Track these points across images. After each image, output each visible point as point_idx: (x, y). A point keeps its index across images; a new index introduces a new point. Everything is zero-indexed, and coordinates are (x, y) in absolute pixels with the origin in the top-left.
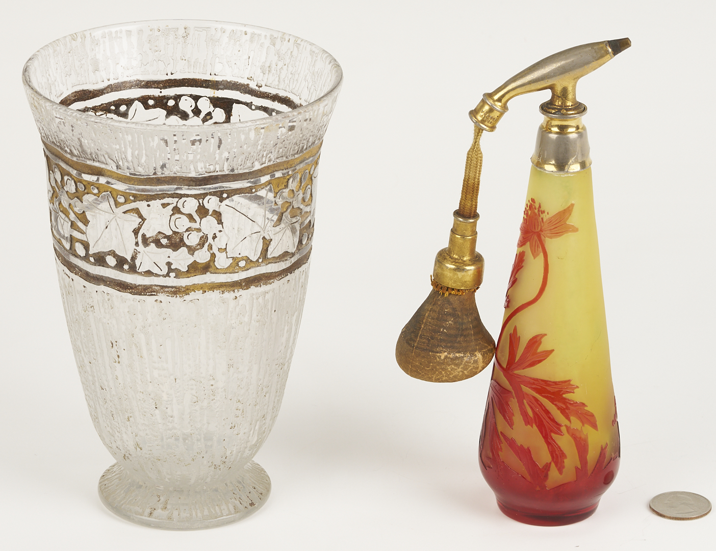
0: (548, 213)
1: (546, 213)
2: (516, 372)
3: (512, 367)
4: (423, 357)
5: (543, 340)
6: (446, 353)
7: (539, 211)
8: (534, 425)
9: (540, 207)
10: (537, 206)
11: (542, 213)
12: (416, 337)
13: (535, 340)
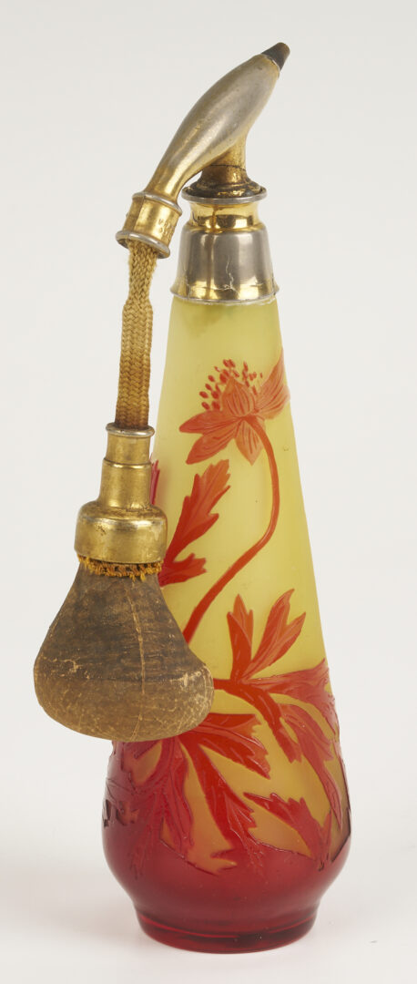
0: (261, 376)
1: (258, 376)
2: (255, 676)
3: (247, 671)
4: (162, 691)
5: (292, 601)
6: (187, 675)
7: (245, 377)
8: (303, 757)
9: (246, 368)
10: (239, 369)
11: (252, 379)
12: (138, 660)
13: (281, 605)
